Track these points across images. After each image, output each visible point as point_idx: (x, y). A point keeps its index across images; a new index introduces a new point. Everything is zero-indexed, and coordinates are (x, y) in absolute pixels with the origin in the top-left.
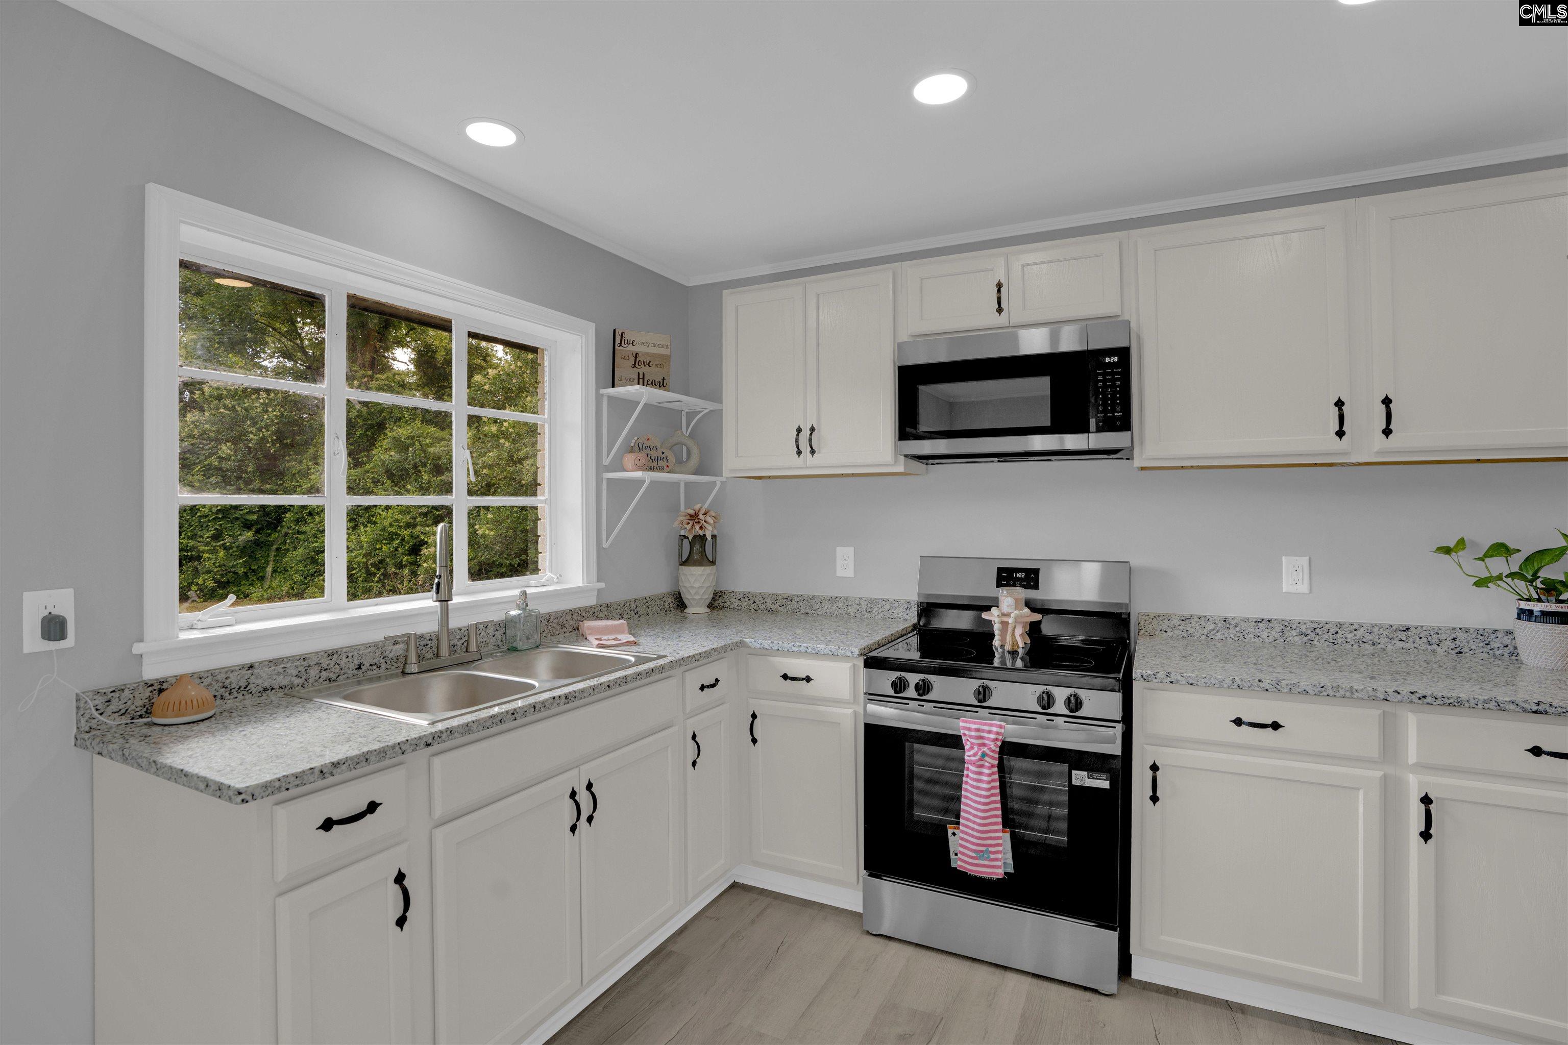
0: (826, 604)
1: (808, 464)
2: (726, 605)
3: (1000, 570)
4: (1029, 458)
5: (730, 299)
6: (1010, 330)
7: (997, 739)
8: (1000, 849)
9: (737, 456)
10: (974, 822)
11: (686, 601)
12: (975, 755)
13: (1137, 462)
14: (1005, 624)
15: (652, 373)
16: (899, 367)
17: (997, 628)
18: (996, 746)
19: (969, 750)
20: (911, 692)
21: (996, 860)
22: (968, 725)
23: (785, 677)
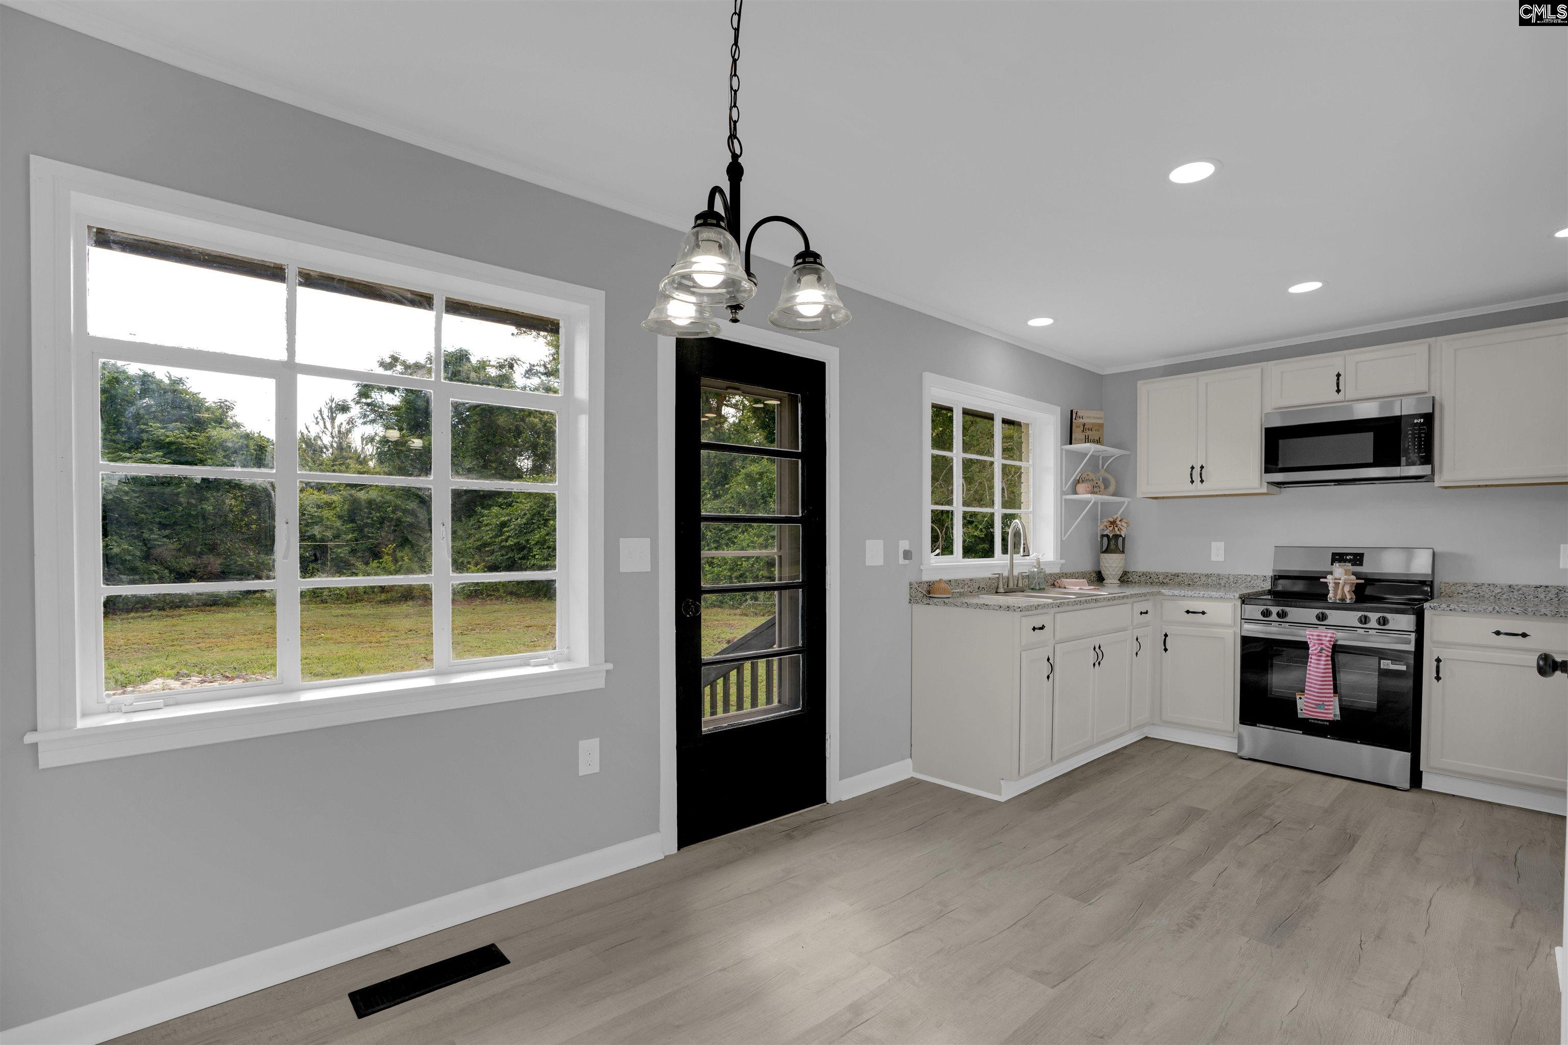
0: (1203, 578)
1: (1198, 489)
2: (1129, 580)
3: (1334, 555)
4: (1357, 483)
5: (1144, 388)
6: (1345, 404)
7: (1330, 641)
8: (1332, 703)
9: (1148, 484)
10: (1315, 688)
11: (1105, 576)
12: (1316, 649)
13: (1438, 483)
14: (1337, 584)
15: (1093, 435)
16: (1266, 429)
17: (1331, 587)
18: (1330, 644)
19: (1312, 647)
20: (1274, 617)
21: (1329, 709)
22: (1312, 633)
23: (1188, 612)
